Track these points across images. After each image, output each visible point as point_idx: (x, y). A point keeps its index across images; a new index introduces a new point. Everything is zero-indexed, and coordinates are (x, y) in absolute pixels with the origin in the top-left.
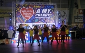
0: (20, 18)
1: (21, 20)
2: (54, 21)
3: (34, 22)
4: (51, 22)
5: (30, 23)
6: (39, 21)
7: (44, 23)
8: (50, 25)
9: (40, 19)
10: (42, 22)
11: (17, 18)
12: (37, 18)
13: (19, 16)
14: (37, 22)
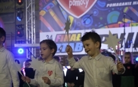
0: (52, 13)
1: (55, 18)
3: (104, 26)
9: (129, 11)
11: (43, 13)
12: (116, 8)
13: (48, 6)
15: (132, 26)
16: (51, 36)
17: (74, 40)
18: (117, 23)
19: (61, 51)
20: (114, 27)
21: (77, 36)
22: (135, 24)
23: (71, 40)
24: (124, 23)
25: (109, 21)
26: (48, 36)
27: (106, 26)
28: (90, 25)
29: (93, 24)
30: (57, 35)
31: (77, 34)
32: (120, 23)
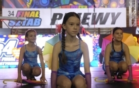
2: (122, 2)
3: (58, 6)
4: (114, 4)
5: (45, 7)
6: (75, 3)
7: (88, 7)
8: (108, 15)
10: (85, 4)
14: (66, 6)
15: (81, 7)
16: (13, 12)
17: (33, 16)
18: (69, 4)
19: (21, 25)
20: (66, 8)
21: (35, 13)
22: (82, 6)
23: (30, 16)
24: (74, 5)
25: (63, 3)
26: (10, 11)
27: (60, 7)
28: (47, 5)
29: (50, 4)
30: (18, 11)
31: (36, 12)
32: (71, 4)
